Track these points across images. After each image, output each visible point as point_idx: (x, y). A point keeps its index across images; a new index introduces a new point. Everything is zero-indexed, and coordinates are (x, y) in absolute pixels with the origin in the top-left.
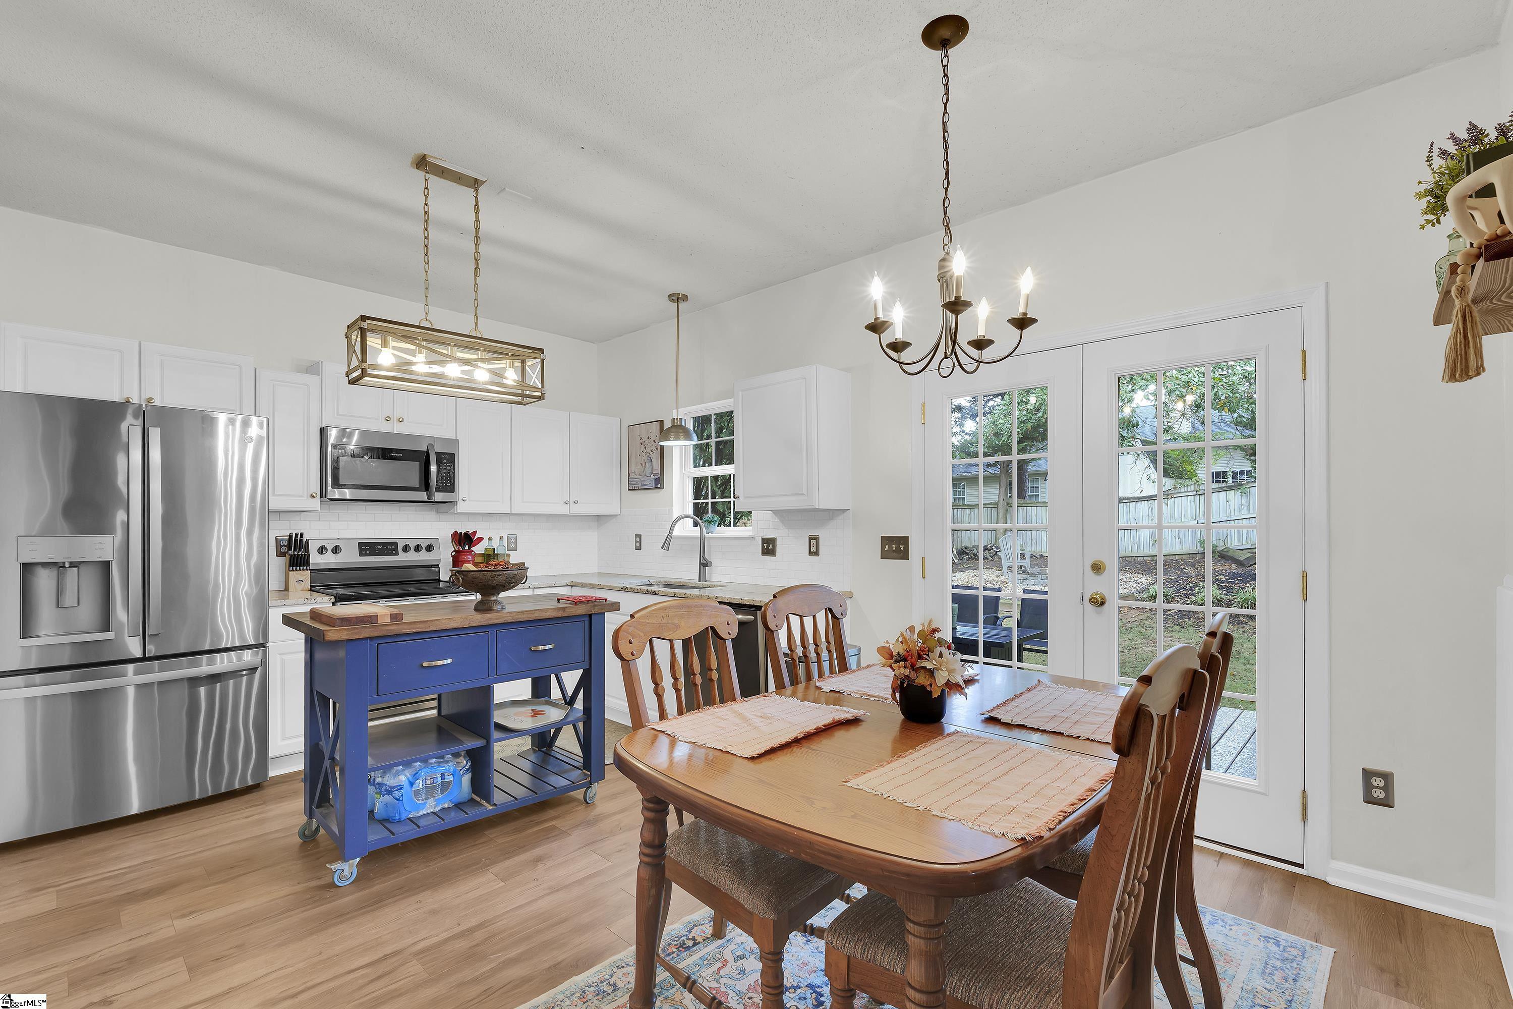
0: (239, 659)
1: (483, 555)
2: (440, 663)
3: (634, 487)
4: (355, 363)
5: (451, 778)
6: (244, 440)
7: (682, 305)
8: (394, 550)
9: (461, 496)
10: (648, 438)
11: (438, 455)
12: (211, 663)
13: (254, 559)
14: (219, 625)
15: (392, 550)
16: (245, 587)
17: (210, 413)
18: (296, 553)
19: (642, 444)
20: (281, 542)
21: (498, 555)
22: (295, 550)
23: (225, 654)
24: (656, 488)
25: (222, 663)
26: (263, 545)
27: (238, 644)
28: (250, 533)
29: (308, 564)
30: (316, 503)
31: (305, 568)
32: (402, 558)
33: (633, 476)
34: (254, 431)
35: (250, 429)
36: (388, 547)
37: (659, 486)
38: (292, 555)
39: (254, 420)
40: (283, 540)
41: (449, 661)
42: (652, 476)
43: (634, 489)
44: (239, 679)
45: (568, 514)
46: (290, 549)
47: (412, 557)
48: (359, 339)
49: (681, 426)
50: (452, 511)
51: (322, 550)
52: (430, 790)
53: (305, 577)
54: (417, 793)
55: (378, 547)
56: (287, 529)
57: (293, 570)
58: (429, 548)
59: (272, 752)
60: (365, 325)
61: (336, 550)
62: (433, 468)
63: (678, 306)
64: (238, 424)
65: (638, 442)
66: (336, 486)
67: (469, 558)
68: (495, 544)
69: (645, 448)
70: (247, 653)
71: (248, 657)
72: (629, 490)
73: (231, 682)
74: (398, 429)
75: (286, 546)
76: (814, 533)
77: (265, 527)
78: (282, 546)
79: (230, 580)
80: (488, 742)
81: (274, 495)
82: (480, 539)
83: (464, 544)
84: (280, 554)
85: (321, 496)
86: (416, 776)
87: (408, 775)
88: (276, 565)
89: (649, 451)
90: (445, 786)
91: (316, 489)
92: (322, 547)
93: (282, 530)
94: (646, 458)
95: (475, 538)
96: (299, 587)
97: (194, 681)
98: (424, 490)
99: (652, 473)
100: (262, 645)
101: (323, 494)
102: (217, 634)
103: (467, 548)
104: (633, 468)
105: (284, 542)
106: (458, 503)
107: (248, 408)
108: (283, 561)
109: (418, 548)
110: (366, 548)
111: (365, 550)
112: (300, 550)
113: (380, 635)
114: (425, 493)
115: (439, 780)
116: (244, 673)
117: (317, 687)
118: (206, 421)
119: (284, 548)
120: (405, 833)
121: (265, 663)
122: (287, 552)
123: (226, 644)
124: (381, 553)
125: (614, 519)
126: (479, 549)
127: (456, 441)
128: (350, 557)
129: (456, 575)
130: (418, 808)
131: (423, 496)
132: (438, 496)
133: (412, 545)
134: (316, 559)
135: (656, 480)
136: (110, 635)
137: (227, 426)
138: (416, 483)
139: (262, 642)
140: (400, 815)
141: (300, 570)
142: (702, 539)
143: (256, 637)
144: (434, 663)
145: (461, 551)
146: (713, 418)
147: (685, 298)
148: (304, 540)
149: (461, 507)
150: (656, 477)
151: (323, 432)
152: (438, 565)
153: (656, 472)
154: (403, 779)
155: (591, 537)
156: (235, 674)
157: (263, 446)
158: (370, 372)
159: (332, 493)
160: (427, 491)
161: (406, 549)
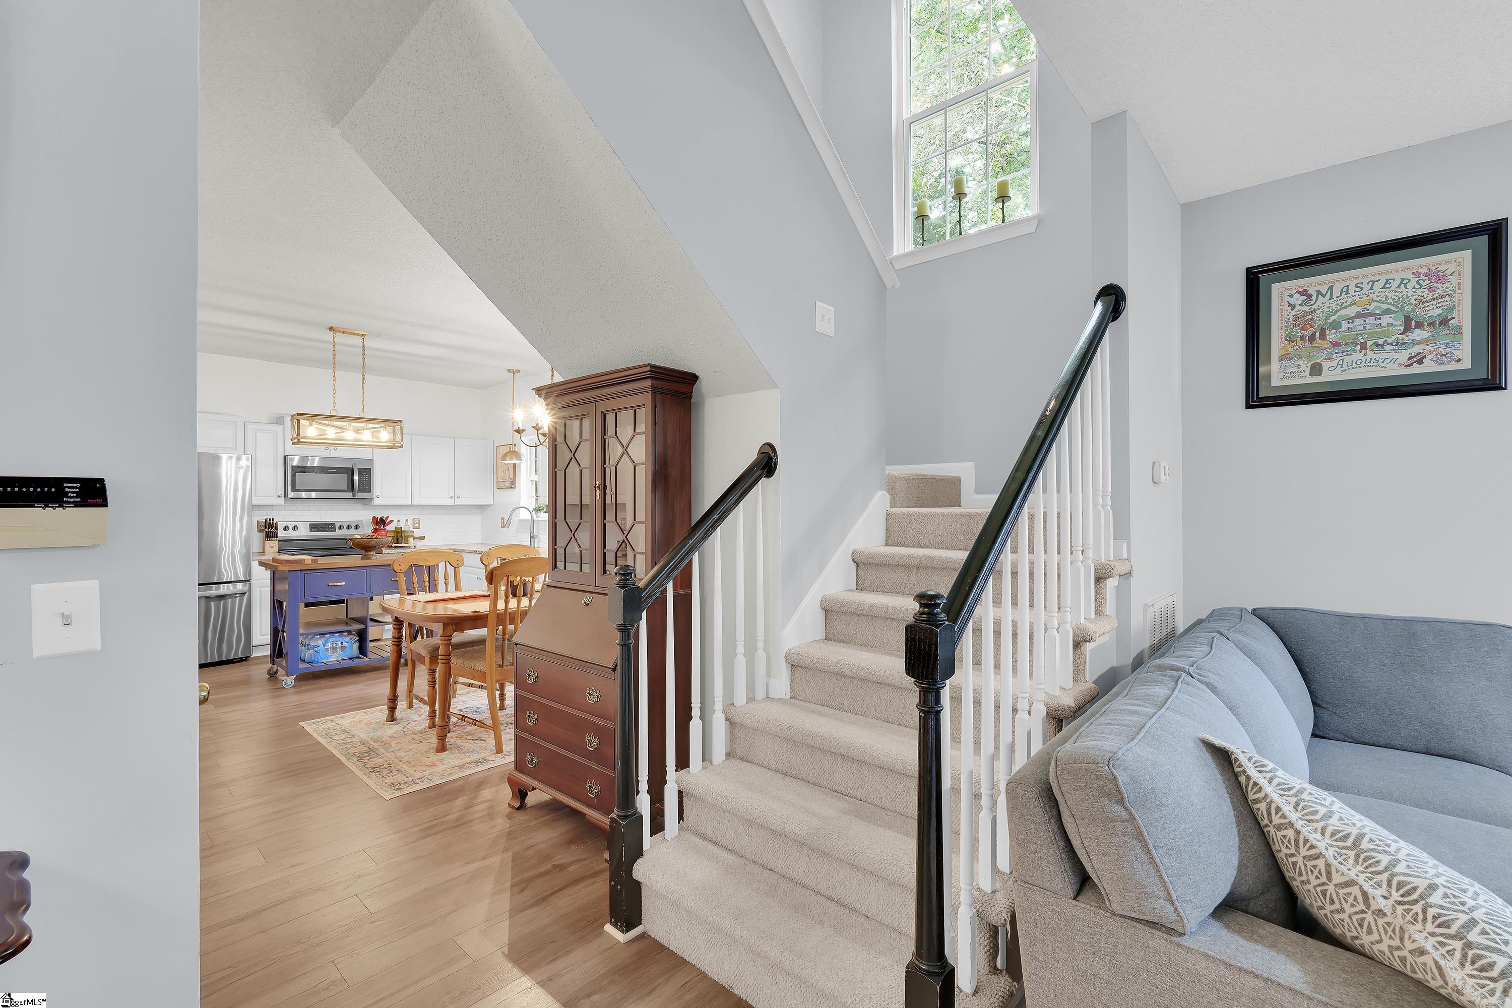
0: (235, 587)
1: (393, 531)
2: (339, 584)
3: (500, 486)
4: (295, 436)
5: (346, 644)
6: (238, 468)
8: (333, 528)
9: (375, 495)
11: (360, 469)
12: (218, 589)
13: (244, 533)
14: (223, 567)
16: (238, 548)
17: (217, 454)
18: (269, 530)
20: (261, 524)
21: (404, 531)
22: (269, 528)
24: (512, 488)
25: (224, 589)
26: (249, 525)
27: (233, 580)
28: (241, 519)
29: (277, 537)
30: (281, 501)
31: (275, 539)
32: (338, 533)
33: (494, 479)
34: (244, 462)
35: (241, 462)
36: (329, 527)
38: (267, 532)
39: (244, 456)
40: (262, 522)
41: (344, 583)
42: (508, 480)
43: (500, 488)
44: (234, 599)
46: (266, 528)
47: (344, 533)
48: (296, 424)
50: (370, 504)
51: (286, 528)
52: (335, 649)
53: (275, 544)
54: (327, 650)
55: (322, 526)
56: (264, 516)
57: (267, 540)
58: (357, 527)
60: (299, 417)
61: (295, 528)
62: (356, 478)
64: (234, 459)
66: (293, 491)
67: (383, 533)
68: (402, 524)
70: (238, 584)
71: (240, 586)
72: (496, 489)
73: (230, 599)
74: (334, 455)
75: (263, 526)
77: (250, 515)
78: (261, 526)
80: (366, 626)
81: (256, 496)
82: (391, 521)
83: (381, 524)
84: (260, 531)
85: (285, 497)
86: (327, 642)
87: (323, 641)
88: (257, 537)
90: (343, 648)
91: (281, 492)
93: (262, 516)
94: (506, 468)
95: (388, 521)
96: (272, 550)
98: (351, 491)
99: (509, 478)
100: (248, 581)
101: (286, 495)
102: (221, 574)
103: (382, 527)
104: (497, 477)
106: (374, 499)
107: (240, 450)
108: (263, 534)
109: (349, 527)
110: (314, 527)
111: (314, 528)
112: (272, 528)
114: (351, 493)
115: (340, 645)
116: (237, 595)
117: (277, 598)
118: (215, 459)
120: (317, 667)
121: (250, 590)
122: (264, 530)
123: (227, 579)
124: (324, 530)
125: (490, 508)
126: (390, 528)
127: (371, 461)
128: (304, 532)
130: (328, 657)
131: (350, 495)
132: (359, 495)
133: (345, 525)
134: (281, 533)
135: (511, 482)
137: (227, 462)
138: (346, 487)
139: (248, 579)
140: (318, 660)
141: (272, 540)
142: (532, 521)
143: (245, 576)
144: (336, 584)
145: (378, 529)
147: (517, 371)
148: (275, 522)
149: (376, 502)
151: (285, 460)
153: (511, 477)
154: (320, 642)
155: (476, 520)
156: (233, 595)
157: (249, 471)
158: (301, 440)
159: (291, 494)
160: (353, 492)
161: (341, 527)
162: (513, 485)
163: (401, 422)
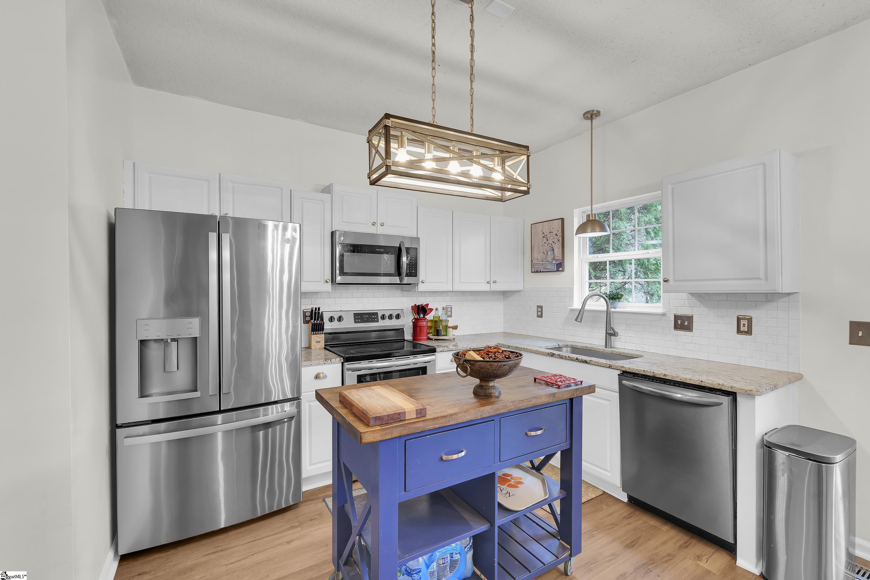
0: (283, 409)
1: (432, 321)
2: (456, 456)
3: (537, 270)
4: (377, 162)
6: (285, 241)
7: (596, 121)
9: (421, 280)
10: (550, 232)
11: (408, 249)
12: (265, 413)
14: (270, 382)
15: (375, 318)
16: (285, 352)
17: (263, 221)
18: (315, 321)
19: (544, 237)
20: (306, 314)
21: (441, 321)
22: (315, 320)
23: (274, 406)
24: (558, 271)
25: (272, 413)
26: (295, 316)
27: (281, 399)
28: (287, 312)
29: (323, 329)
30: (328, 287)
31: (321, 332)
32: (381, 324)
33: (535, 261)
34: (291, 234)
35: (287, 232)
36: (371, 317)
37: (560, 269)
38: (313, 324)
39: (290, 225)
40: (307, 312)
41: (463, 454)
42: (554, 262)
43: (537, 272)
44: (282, 425)
45: (489, 290)
46: (312, 319)
47: (387, 323)
49: (595, 220)
50: (413, 290)
51: (331, 319)
53: (322, 338)
54: (432, 575)
55: (366, 316)
56: (310, 304)
57: (314, 333)
58: (398, 317)
59: (304, 475)
60: (389, 122)
61: (340, 319)
62: (404, 259)
63: (592, 122)
64: (280, 229)
65: (541, 235)
66: (341, 274)
67: (424, 324)
68: (440, 313)
69: (547, 240)
70: (287, 404)
71: (288, 408)
72: (532, 272)
73: (278, 427)
74: (381, 231)
75: (309, 316)
76: (742, 313)
77: (296, 304)
78: (307, 316)
79: (276, 347)
80: (492, 525)
81: (302, 280)
82: (431, 310)
83: (420, 313)
84: (306, 322)
85: (332, 281)
88: (304, 329)
89: (551, 242)
90: (453, 564)
91: (328, 276)
92: (331, 317)
93: (308, 306)
94: (548, 248)
95: (428, 309)
96: (318, 347)
97: (255, 428)
98: (397, 275)
99: (554, 259)
100: (297, 399)
102: (269, 392)
103: (422, 316)
104: (536, 255)
105: (308, 313)
106: (419, 284)
107: (287, 217)
108: (309, 326)
109: (390, 317)
110: (360, 317)
111: (358, 320)
112: (318, 320)
113: (409, 433)
114: (398, 277)
115: (449, 559)
116: (286, 420)
118: (261, 227)
119: (308, 318)
121: (299, 413)
122: (310, 321)
123: (274, 398)
124: (368, 321)
125: (518, 294)
126: (430, 317)
127: (417, 239)
128: (349, 324)
129: (464, 364)
131: (397, 280)
132: (406, 280)
133: (387, 314)
134: (328, 326)
135: (557, 265)
136: (197, 394)
137: (273, 231)
138: (393, 270)
139: (297, 396)
141: (318, 334)
142: (608, 313)
143: (292, 392)
145: (418, 319)
146: (611, 213)
147: (598, 113)
148: (321, 312)
149: (421, 287)
150: (558, 262)
151: (333, 234)
152: (403, 329)
153: (558, 258)
155: (500, 306)
156: (280, 422)
157: (296, 245)
158: (393, 168)
159: (339, 279)
160: (399, 276)
161: (383, 317)
162: (560, 266)
163: (527, 147)
